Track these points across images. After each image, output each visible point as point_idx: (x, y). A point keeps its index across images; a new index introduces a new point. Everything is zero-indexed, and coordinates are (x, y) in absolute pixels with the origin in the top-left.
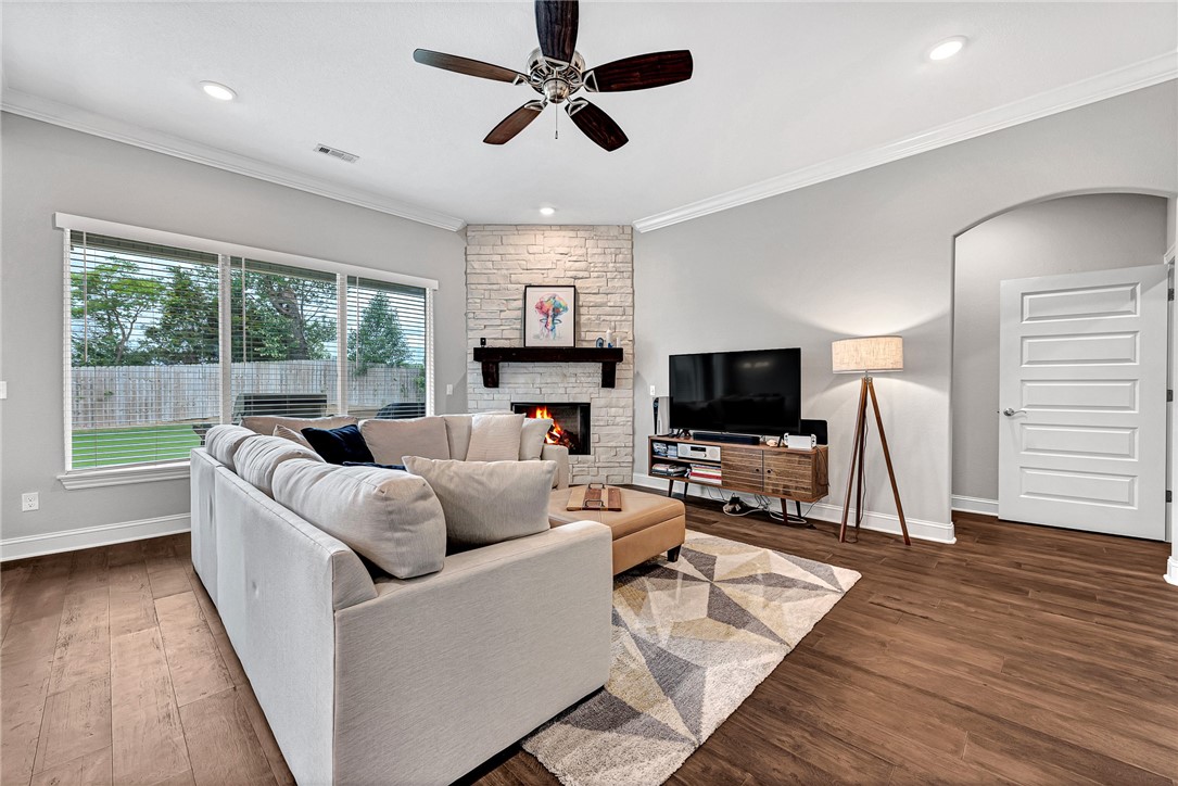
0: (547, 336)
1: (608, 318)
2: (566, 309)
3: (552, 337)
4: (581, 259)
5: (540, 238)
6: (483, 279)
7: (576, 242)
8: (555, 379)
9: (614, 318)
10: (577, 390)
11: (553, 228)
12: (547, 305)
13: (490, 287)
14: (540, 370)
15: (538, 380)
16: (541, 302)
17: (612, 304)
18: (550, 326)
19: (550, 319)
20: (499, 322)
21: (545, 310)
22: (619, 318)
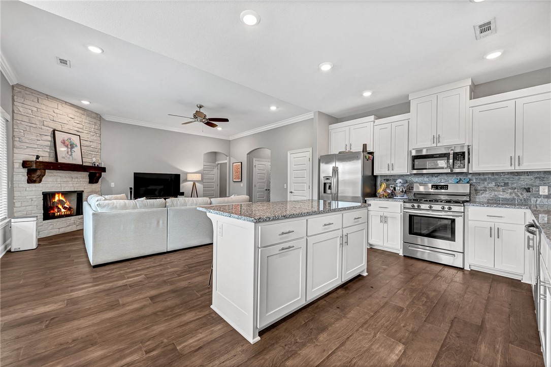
0: (69, 158)
1: (91, 152)
2: (76, 146)
3: (71, 159)
4: (80, 123)
5: (60, 107)
6: (25, 119)
7: (78, 114)
8: (69, 179)
9: (93, 153)
10: (77, 185)
11: (67, 104)
12: (67, 142)
13: (30, 124)
14: (61, 175)
15: (59, 180)
16: (64, 140)
17: (93, 147)
18: (70, 153)
19: (69, 150)
20: (36, 146)
21: (66, 144)
22: (95, 153)
